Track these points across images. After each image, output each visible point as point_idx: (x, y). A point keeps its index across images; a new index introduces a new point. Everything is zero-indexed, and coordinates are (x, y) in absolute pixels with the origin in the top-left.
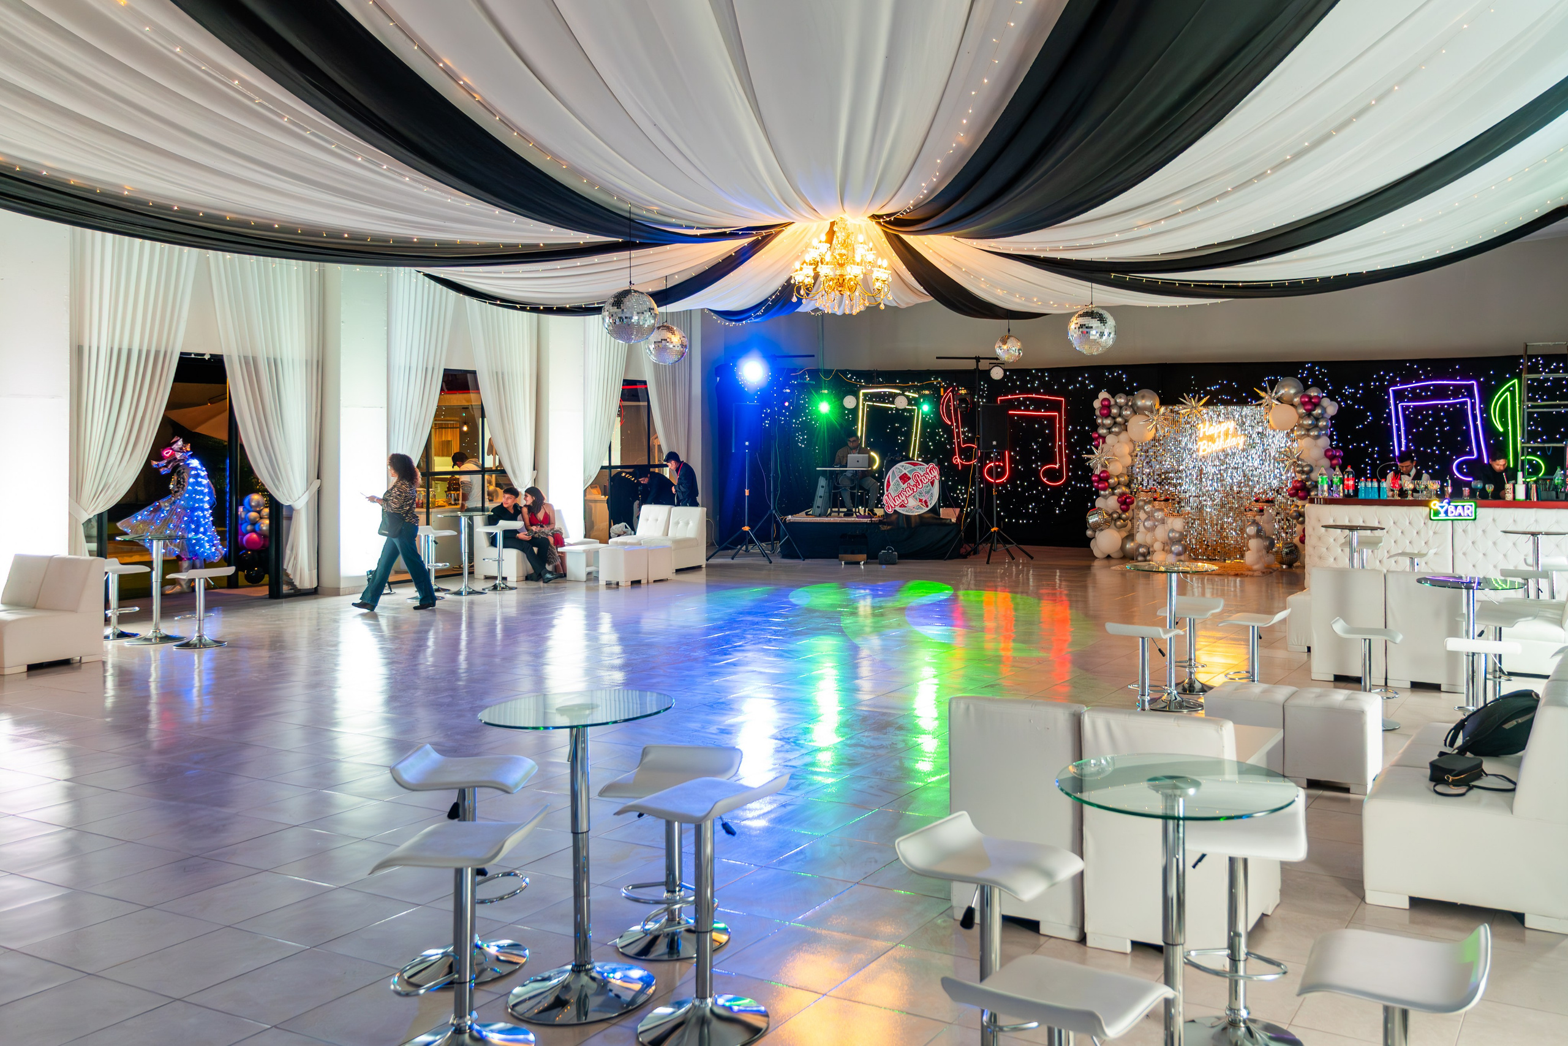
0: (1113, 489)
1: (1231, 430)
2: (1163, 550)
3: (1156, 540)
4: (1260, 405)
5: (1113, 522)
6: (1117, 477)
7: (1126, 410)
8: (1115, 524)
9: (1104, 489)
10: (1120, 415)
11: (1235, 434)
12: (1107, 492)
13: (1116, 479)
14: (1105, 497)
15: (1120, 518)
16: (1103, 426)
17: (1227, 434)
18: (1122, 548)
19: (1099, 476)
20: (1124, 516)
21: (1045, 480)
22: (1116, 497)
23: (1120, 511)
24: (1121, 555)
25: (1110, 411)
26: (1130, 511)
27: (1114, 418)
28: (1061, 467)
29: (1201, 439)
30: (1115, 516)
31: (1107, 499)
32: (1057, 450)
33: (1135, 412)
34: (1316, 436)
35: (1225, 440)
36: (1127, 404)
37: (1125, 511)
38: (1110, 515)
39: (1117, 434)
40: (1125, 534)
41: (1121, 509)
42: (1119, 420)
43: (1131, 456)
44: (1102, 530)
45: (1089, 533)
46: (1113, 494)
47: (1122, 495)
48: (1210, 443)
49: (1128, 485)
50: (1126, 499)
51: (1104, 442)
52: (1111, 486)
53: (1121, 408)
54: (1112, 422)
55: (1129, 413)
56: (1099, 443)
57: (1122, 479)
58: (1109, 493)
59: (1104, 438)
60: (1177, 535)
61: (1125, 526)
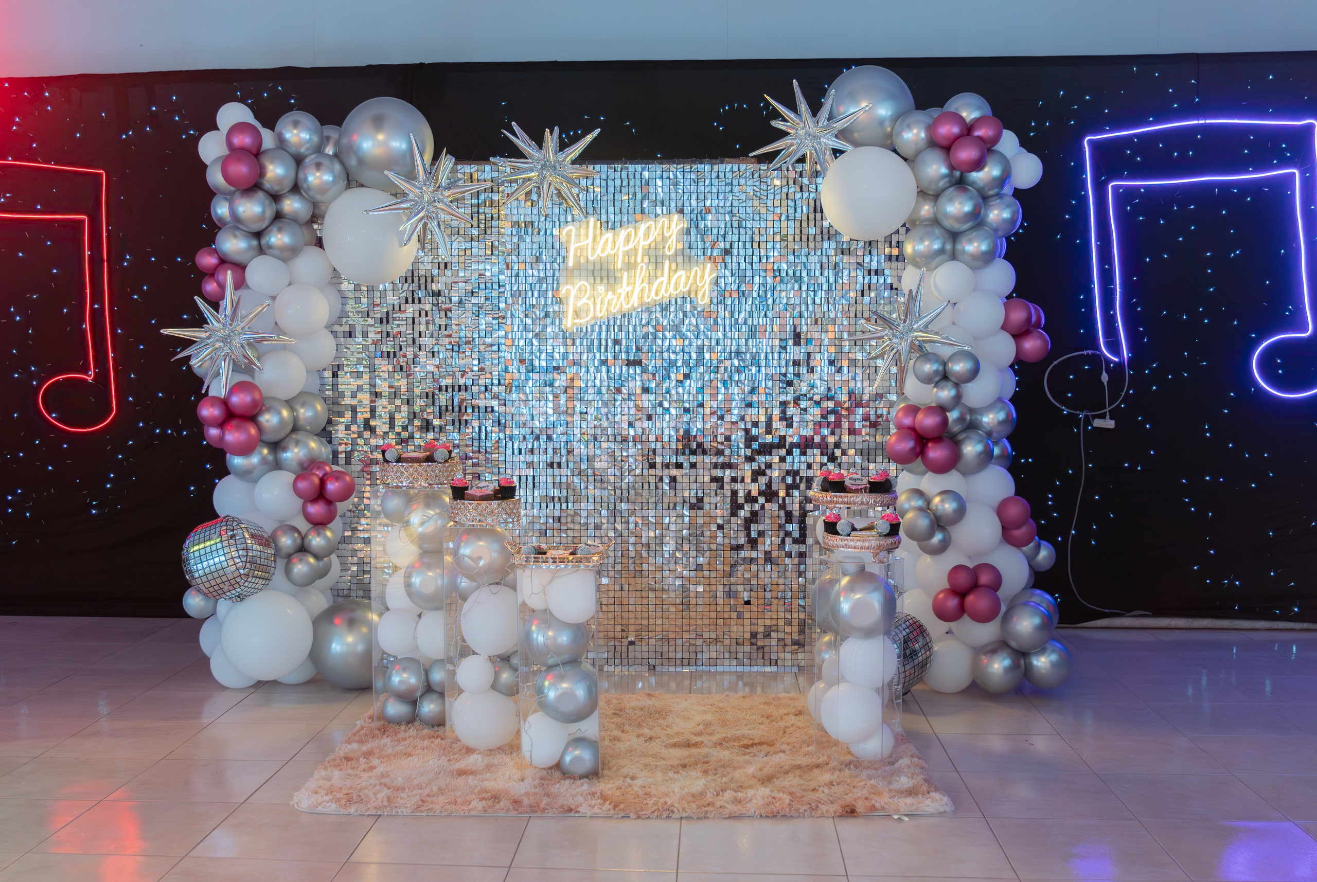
0: (276, 446)
1: (673, 245)
2: (494, 686)
3: (466, 651)
4: (769, 158)
5: (281, 563)
6: (290, 403)
7: (318, 166)
8: (288, 571)
9: (245, 450)
10: (296, 189)
11: (686, 256)
12: (255, 459)
13: (285, 413)
14: (247, 475)
15: (303, 549)
16: (237, 222)
17: (655, 257)
18: (316, 654)
19: (225, 403)
20: (316, 541)
21: (52, 418)
22: (287, 477)
23: (303, 525)
24: (307, 673)
25: (262, 173)
26: (337, 523)
27: (276, 197)
28: (103, 376)
29: (571, 274)
30: (286, 541)
31: (255, 481)
32: (87, 326)
33: (351, 181)
34: (984, 254)
35: (651, 279)
36: (319, 149)
37: (319, 524)
38: (268, 541)
39: (288, 254)
40: (320, 601)
41: (308, 517)
42: (291, 205)
43: (335, 334)
44: (240, 598)
45: (193, 602)
46: (277, 465)
47: (307, 467)
48: (601, 288)
49: (325, 434)
50: (323, 482)
51: (240, 284)
52: (268, 437)
53: (299, 160)
54: (269, 214)
55: (327, 177)
56: (222, 287)
57: (305, 413)
58: (264, 461)
59: (240, 268)
60: (564, 639)
61: (322, 574)
